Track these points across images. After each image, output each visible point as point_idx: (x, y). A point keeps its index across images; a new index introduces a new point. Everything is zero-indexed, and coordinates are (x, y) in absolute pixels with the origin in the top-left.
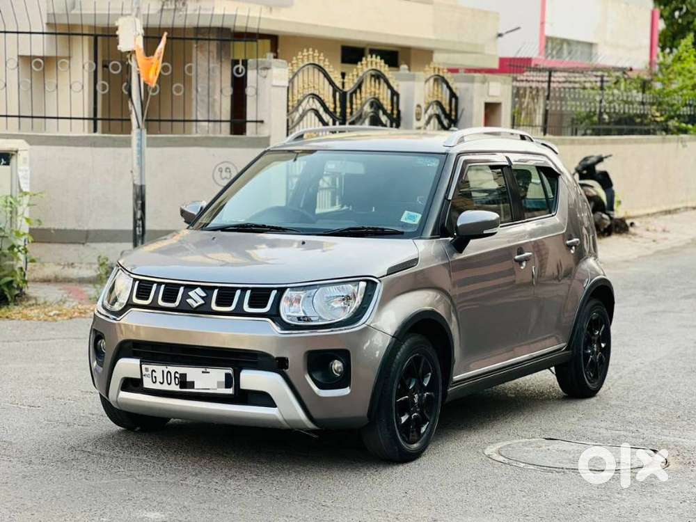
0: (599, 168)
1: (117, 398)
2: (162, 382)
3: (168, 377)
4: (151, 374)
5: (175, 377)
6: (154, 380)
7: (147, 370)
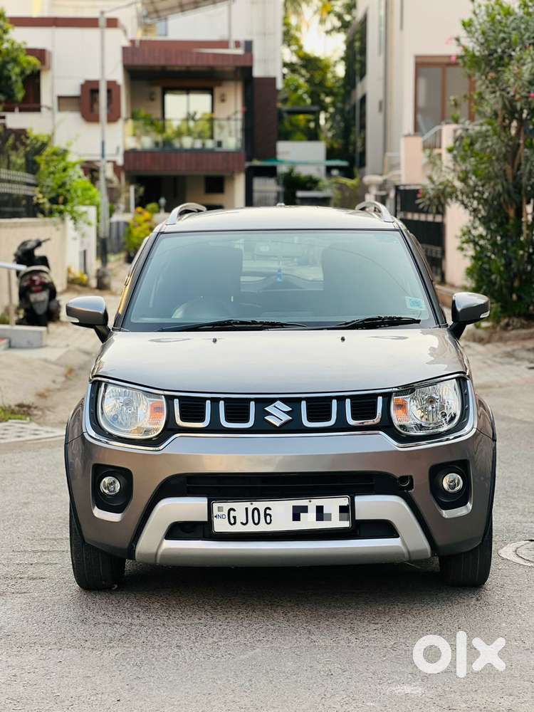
0: (38, 253)
1: (158, 549)
2: (245, 522)
3: (254, 515)
4: (227, 515)
5: (266, 515)
6: (232, 521)
7: (220, 509)
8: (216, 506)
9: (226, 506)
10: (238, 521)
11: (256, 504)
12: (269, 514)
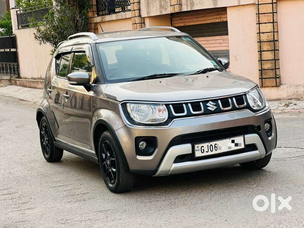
1: (171, 168)
2: (207, 151)
3: (211, 148)
4: (200, 149)
5: (215, 147)
6: (203, 151)
7: (198, 147)
8: (196, 146)
9: (200, 145)
10: (205, 151)
11: (211, 143)
12: (216, 147)
